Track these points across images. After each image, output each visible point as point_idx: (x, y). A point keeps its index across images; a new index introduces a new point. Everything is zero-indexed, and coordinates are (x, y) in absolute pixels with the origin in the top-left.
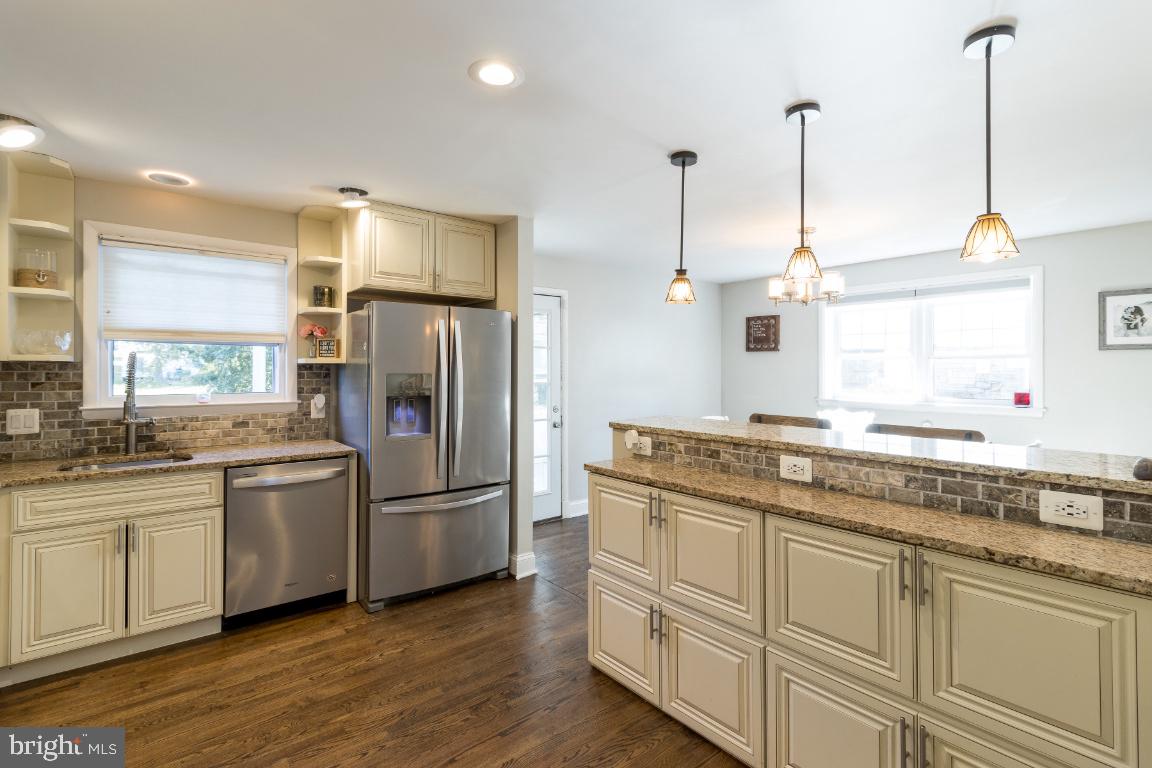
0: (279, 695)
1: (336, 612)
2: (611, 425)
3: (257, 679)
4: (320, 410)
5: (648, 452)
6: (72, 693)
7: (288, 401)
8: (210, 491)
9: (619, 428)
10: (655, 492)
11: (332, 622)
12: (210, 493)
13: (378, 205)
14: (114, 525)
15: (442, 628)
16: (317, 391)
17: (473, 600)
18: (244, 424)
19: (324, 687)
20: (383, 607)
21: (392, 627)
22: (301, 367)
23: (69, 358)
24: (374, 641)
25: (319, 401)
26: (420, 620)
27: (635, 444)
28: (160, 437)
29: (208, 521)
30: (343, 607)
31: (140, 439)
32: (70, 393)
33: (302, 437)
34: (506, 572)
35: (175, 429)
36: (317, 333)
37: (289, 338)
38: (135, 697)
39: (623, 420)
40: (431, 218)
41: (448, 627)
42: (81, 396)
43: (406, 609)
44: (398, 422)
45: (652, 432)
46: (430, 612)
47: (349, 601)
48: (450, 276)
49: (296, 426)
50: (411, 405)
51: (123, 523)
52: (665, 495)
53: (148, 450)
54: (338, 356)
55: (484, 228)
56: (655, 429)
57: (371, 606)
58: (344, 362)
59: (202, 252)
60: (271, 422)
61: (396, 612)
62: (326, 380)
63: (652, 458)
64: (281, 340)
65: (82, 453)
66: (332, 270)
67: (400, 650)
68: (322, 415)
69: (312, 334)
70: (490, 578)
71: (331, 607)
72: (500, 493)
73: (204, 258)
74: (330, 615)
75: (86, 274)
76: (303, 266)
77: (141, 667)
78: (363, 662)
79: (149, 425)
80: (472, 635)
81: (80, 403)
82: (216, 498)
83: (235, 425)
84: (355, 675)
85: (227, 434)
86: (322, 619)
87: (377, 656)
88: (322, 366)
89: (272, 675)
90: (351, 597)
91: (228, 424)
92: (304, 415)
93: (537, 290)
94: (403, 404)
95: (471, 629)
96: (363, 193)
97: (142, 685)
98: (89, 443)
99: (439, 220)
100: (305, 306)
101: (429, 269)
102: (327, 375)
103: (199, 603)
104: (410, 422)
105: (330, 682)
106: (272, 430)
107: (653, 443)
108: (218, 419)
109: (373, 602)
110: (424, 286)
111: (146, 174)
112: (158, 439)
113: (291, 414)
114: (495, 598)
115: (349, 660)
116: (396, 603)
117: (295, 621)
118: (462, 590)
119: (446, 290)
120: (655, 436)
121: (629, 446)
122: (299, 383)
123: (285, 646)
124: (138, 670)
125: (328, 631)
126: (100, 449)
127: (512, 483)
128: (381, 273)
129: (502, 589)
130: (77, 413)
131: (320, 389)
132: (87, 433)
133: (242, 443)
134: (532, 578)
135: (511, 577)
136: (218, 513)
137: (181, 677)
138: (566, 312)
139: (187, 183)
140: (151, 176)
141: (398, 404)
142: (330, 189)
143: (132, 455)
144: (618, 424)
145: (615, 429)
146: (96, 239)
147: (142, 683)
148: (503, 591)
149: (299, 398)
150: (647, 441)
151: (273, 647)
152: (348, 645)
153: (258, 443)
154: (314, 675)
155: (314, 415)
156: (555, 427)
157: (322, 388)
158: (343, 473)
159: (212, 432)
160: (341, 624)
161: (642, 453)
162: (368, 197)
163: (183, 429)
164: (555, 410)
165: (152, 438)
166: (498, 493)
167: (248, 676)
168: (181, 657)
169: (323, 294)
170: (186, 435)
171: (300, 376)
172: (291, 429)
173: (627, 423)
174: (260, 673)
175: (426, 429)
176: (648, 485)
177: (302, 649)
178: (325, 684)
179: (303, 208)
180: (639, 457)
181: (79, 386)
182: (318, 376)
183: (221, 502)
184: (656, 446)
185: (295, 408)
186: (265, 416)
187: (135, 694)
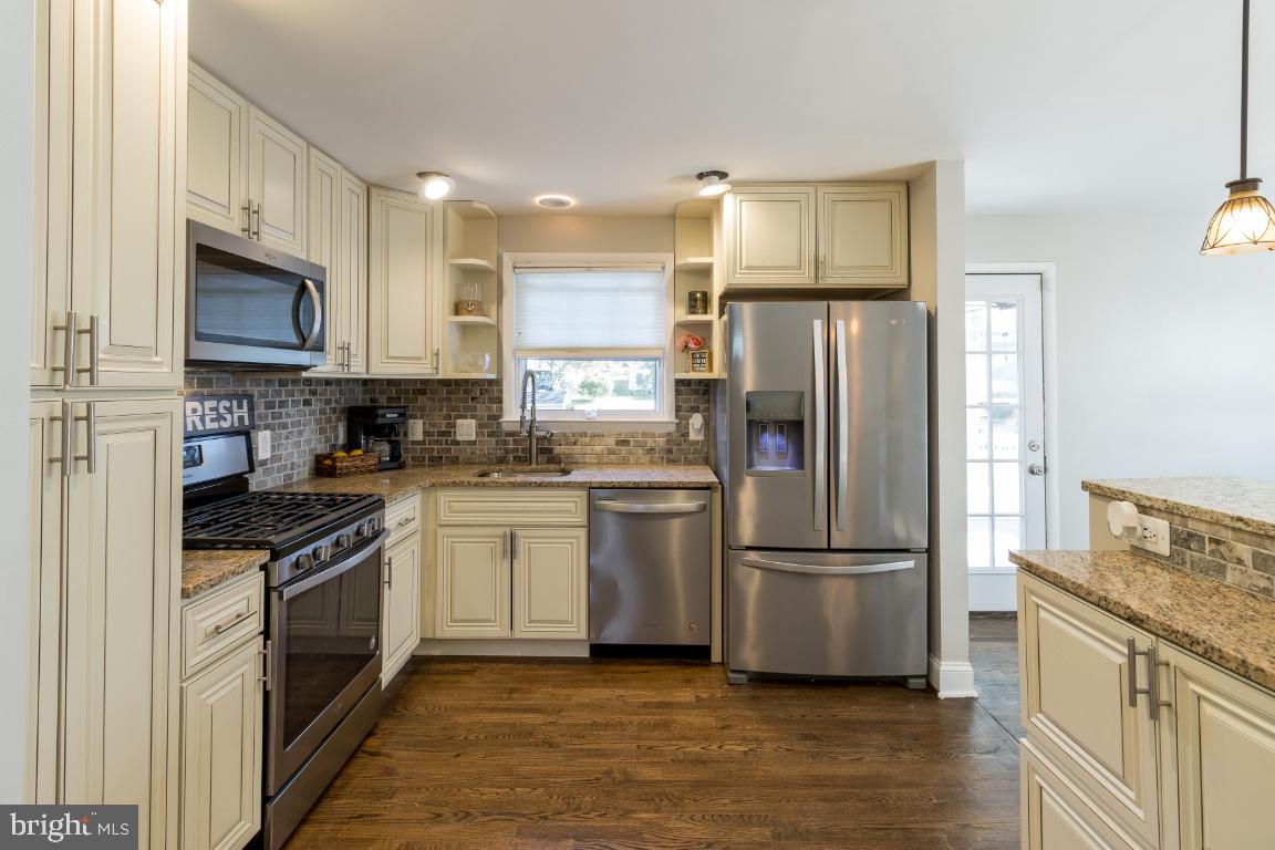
0: (603, 754)
1: (696, 670)
2: (1085, 486)
3: (594, 724)
4: (699, 431)
5: (1163, 547)
6: (466, 678)
7: (666, 420)
8: (576, 508)
9: (1101, 494)
10: (1144, 641)
11: (688, 681)
12: (576, 513)
13: (741, 186)
14: (500, 531)
15: (806, 737)
16: (695, 410)
17: (863, 709)
18: (625, 443)
19: (646, 763)
20: (745, 682)
21: (747, 713)
22: (679, 383)
23: (493, 376)
24: (720, 725)
25: (697, 420)
26: (782, 715)
27: (1130, 530)
28: (558, 450)
29: (574, 541)
30: (706, 665)
31: (542, 451)
32: (495, 406)
33: (680, 461)
34: (923, 681)
35: (567, 444)
36: (692, 345)
37: (667, 351)
38: (501, 702)
39: (1111, 478)
40: (811, 190)
41: (815, 738)
42: (501, 409)
43: (773, 692)
44: (764, 453)
45: (1170, 511)
46: (800, 707)
47: (713, 660)
48: (838, 261)
49: (675, 449)
50: (781, 431)
51: (508, 530)
52: (1167, 652)
53: (548, 462)
54: (711, 370)
55: (891, 188)
56: (1177, 506)
57: (731, 675)
58: (716, 377)
59: (588, 268)
60: (650, 442)
61: (759, 693)
62: (706, 397)
63: (1172, 563)
64: (659, 354)
65: (502, 461)
66: (705, 272)
67: (741, 749)
68: (701, 438)
69: (686, 346)
70: (899, 683)
71: (693, 661)
72: (910, 564)
73: (589, 274)
74: (688, 672)
75: (505, 301)
76: (679, 272)
77: (520, 671)
78: (698, 749)
79: (548, 439)
80: (843, 767)
81: (500, 416)
82: (582, 518)
83: (619, 443)
84: (681, 762)
85: (611, 452)
86: (680, 673)
87: (715, 747)
88: (700, 381)
89: (607, 726)
90: (716, 656)
91: (611, 441)
92: (683, 435)
93: (970, 268)
94: (771, 429)
95: (845, 754)
96: (723, 175)
97: (512, 690)
98: (507, 451)
99: (821, 190)
100: (683, 315)
101: (809, 255)
102: (706, 392)
103: (567, 622)
104: (781, 453)
105: (654, 759)
106: (651, 450)
107: (1173, 532)
108: (603, 436)
109: (733, 671)
110: (803, 279)
111: (537, 200)
112: (555, 452)
113: (670, 434)
114: (898, 717)
115: (684, 738)
116: (765, 681)
117: (654, 668)
118: (851, 689)
119: (832, 280)
120: (1177, 519)
121: (1117, 530)
122: (677, 401)
123: (634, 692)
124: (517, 673)
125: (681, 691)
126: (515, 458)
127: (931, 552)
128: (747, 268)
129: (912, 707)
130: (499, 424)
131: (698, 407)
132: (506, 443)
133: (624, 463)
134: (967, 703)
135: (930, 691)
136: (582, 533)
137: (540, 696)
138: (1052, 297)
139: (569, 203)
140: (541, 202)
141: (764, 429)
142: (686, 178)
143: (534, 466)
144: (1098, 487)
145: (1093, 494)
146: (512, 269)
147: (512, 689)
148: (914, 711)
149: (677, 417)
150: (1160, 528)
151: (622, 692)
152: (690, 719)
153: (638, 464)
154: (643, 743)
155: (693, 436)
156: (1032, 472)
157: (702, 407)
158: (703, 508)
159: (598, 448)
160: (694, 688)
161: (1149, 547)
162: (730, 178)
163: (575, 444)
164: (1032, 447)
165: (550, 451)
166: (907, 564)
167: (585, 717)
168: (549, 672)
169: (696, 300)
170: (577, 448)
171: (678, 392)
172: (670, 451)
173: (1116, 486)
174: (599, 718)
175: (799, 462)
176: (1129, 620)
177: (646, 705)
178: (648, 760)
179: (676, 207)
180: (1141, 554)
181: (500, 401)
182: (696, 392)
183: (585, 523)
184: (1182, 539)
185: (672, 428)
186: (644, 435)
187: (502, 699)
